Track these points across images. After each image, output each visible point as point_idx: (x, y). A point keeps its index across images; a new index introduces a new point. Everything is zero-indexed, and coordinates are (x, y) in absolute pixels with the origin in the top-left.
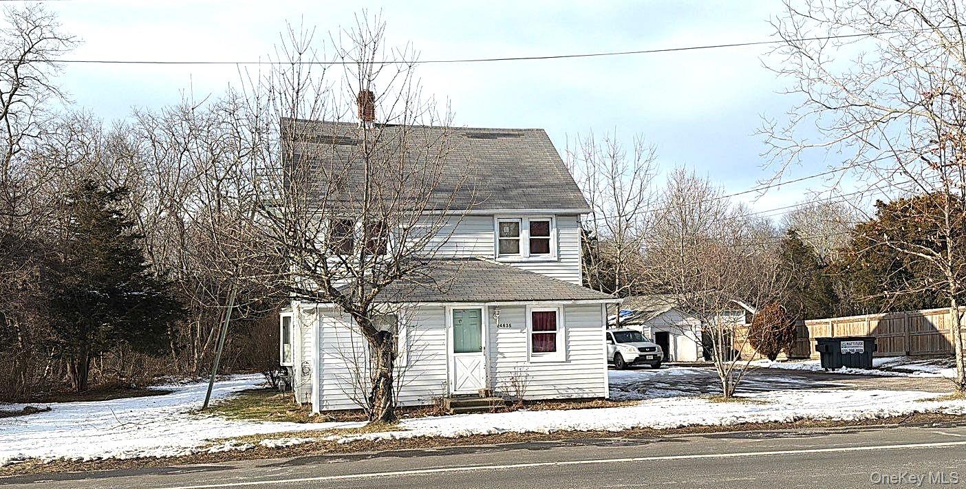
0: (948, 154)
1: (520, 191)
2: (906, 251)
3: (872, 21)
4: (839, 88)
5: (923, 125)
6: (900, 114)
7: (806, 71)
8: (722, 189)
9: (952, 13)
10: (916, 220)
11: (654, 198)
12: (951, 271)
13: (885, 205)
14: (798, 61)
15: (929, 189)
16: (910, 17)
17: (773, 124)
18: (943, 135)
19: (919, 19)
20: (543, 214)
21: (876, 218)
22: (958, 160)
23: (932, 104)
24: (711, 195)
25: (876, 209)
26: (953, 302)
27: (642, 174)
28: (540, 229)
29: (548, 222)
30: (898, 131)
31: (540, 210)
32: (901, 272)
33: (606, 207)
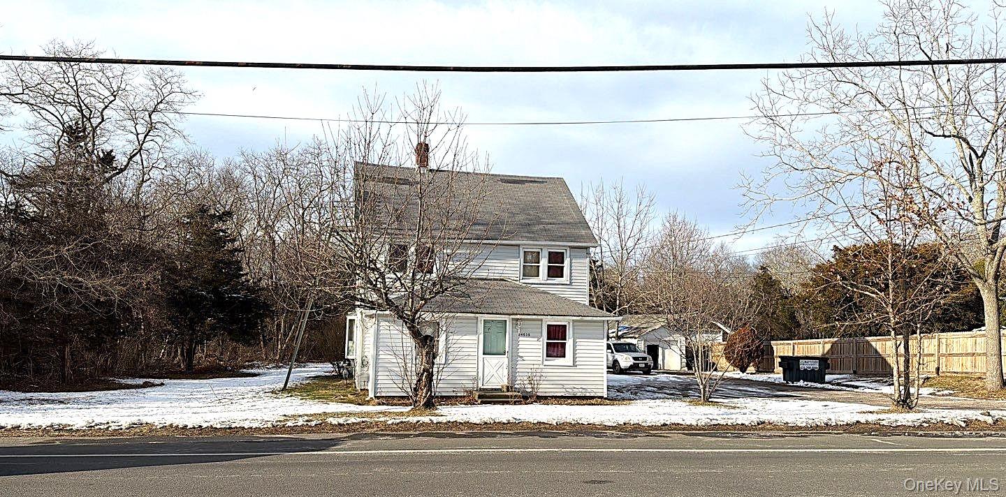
0: (894, 212)
1: (541, 226)
2: (855, 290)
3: (835, 101)
4: (805, 153)
5: (873, 186)
6: (855, 176)
7: (778, 138)
8: (706, 231)
9: (901, 97)
10: (865, 265)
11: (651, 237)
12: (892, 308)
13: (840, 250)
14: (773, 130)
15: (876, 240)
16: (867, 97)
17: (750, 181)
18: (889, 196)
19: (874, 100)
20: (559, 246)
21: (833, 260)
22: (901, 218)
23: (881, 171)
24: (697, 236)
25: (833, 253)
26: (893, 333)
27: (642, 216)
28: (556, 258)
29: (563, 253)
30: (853, 191)
31: (557, 243)
32: (852, 306)
33: (612, 242)
